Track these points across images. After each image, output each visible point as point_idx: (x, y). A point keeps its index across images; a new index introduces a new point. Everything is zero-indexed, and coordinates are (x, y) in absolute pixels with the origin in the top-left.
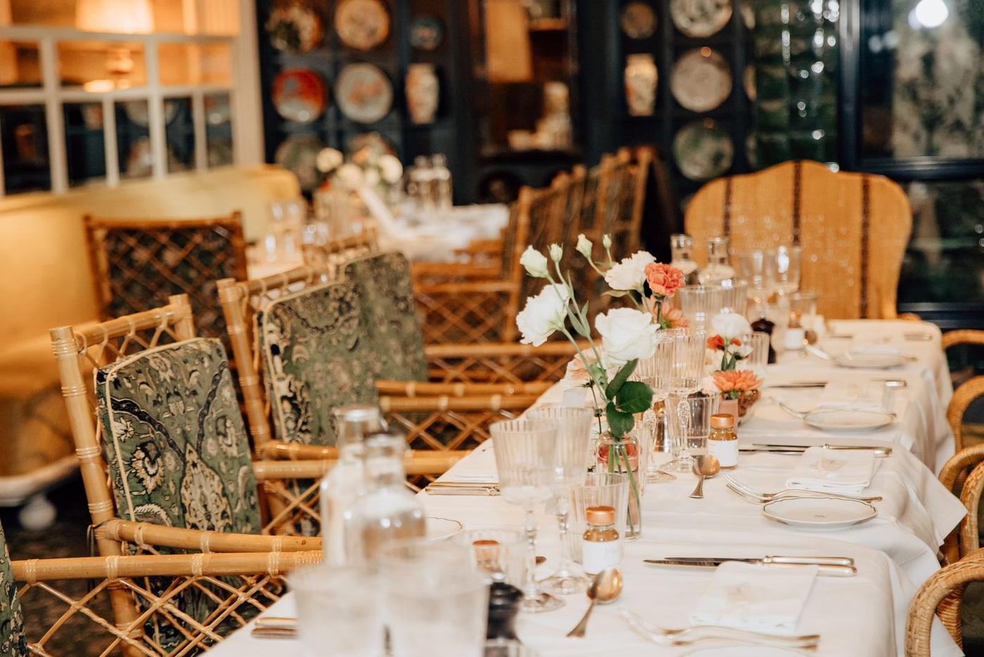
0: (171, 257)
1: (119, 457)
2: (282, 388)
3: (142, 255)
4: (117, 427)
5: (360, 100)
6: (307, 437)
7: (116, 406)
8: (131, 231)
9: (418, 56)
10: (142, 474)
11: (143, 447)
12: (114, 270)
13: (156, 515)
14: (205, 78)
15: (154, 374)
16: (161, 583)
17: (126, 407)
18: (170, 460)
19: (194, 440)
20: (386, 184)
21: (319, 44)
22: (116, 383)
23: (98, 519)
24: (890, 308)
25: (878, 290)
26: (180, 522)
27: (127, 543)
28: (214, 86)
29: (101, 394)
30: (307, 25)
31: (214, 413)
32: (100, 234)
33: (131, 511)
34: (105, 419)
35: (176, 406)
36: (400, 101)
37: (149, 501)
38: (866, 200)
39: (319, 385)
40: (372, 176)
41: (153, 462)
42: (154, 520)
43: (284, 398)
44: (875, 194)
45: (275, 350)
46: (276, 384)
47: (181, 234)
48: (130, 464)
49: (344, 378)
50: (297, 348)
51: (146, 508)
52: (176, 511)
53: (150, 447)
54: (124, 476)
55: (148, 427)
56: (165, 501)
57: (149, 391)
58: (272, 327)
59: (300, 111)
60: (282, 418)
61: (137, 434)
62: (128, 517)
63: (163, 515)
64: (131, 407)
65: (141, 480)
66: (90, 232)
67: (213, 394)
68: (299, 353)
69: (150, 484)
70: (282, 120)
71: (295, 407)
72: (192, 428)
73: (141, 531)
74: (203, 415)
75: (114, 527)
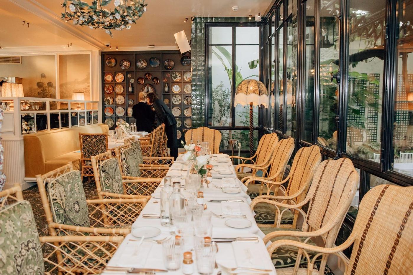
0: (94, 140)
1: (103, 180)
2: (125, 166)
3: (89, 140)
4: (103, 175)
5: (120, 113)
6: (129, 175)
7: (102, 171)
8: (87, 136)
9: (129, 106)
10: (107, 183)
11: (107, 178)
12: (84, 142)
13: (109, 191)
14: (93, 108)
15: (108, 164)
16: (113, 204)
17: (104, 171)
18: (111, 180)
19: (114, 176)
20: (127, 127)
21: (113, 104)
22: (103, 167)
23: (98, 192)
24: (218, 152)
25: (216, 149)
26: (113, 192)
27: (104, 197)
28: (95, 110)
29: (99, 169)
30: (111, 100)
31: (117, 171)
32: (81, 136)
33: (105, 190)
34: (100, 173)
35: (111, 170)
36: (126, 113)
37: (108, 188)
38: (214, 134)
39: (131, 165)
40: (124, 126)
41: (108, 181)
42: (109, 192)
43: (126, 168)
44: (216, 133)
45: (124, 159)
46: (124, 165)
47: (96, 136)
48: (105, 181)
49: (134, 164)
50: (128, 159)
51: (108, 189)
52: (112, 190)
53: (108, 178)
54: (104, 184)
55: (107, 175)
56: (110, 188)
57: (107, 168)
58: (124, 155)
59: (109, 114)
60: (125, 171)
61: (106, 176)
62: (104, 191)
63: (110, 191)
64: (105, 171)
65: (107, 184)
66: (80, 135)
67: (116, 168)
68: (128, 160)
69: (108, 185)
70: (105, 115)
71: (127, 169)
72: (114, 174)
73: (107, 194)
74: (115, 172)
75: (102, 193)
